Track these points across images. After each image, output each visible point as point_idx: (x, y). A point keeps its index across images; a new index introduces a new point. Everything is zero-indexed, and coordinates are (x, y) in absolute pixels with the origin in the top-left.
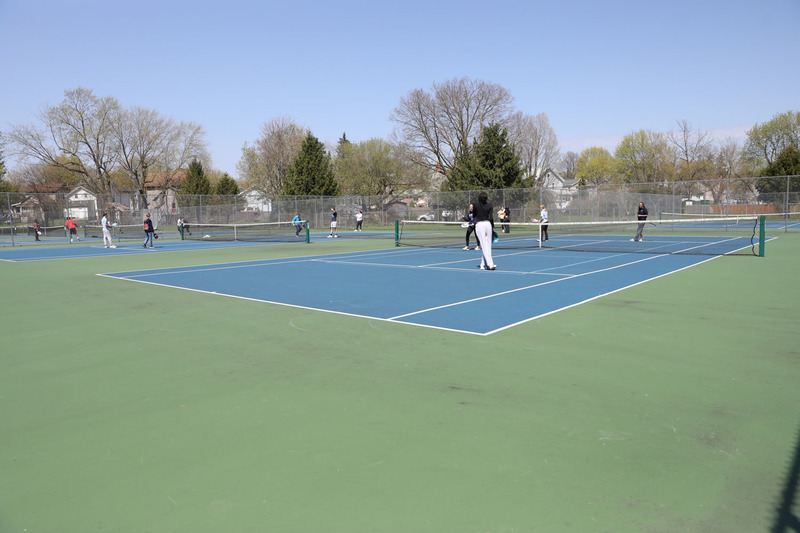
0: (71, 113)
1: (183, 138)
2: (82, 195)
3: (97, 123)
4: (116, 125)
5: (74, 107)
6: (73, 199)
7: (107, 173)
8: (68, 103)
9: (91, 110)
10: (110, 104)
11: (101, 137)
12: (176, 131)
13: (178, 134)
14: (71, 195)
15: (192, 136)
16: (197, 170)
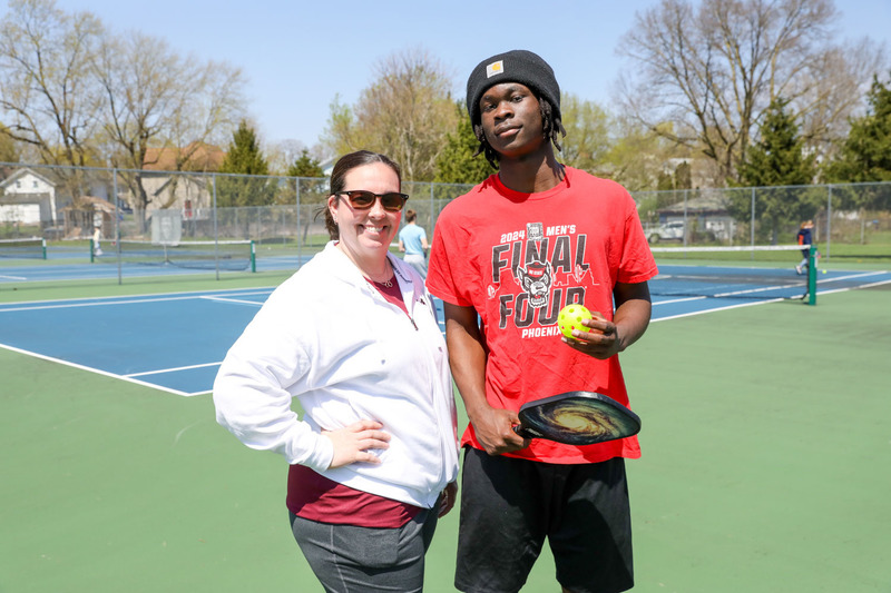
0: (18, 38)
1: (208, 88)
2: (29, 184)
3: (64, 59)
4: (99, 62)
5: (24, 27)
6: (11, 189)
7: (78, 146)
8: (13, 20)
9: (54, 33)
10: (88, 25)
11: (69, 82)
12: (200, 77)
13: (202, 83)
14: (8, 184)
15: (224, 88)
16: (246, 141)
